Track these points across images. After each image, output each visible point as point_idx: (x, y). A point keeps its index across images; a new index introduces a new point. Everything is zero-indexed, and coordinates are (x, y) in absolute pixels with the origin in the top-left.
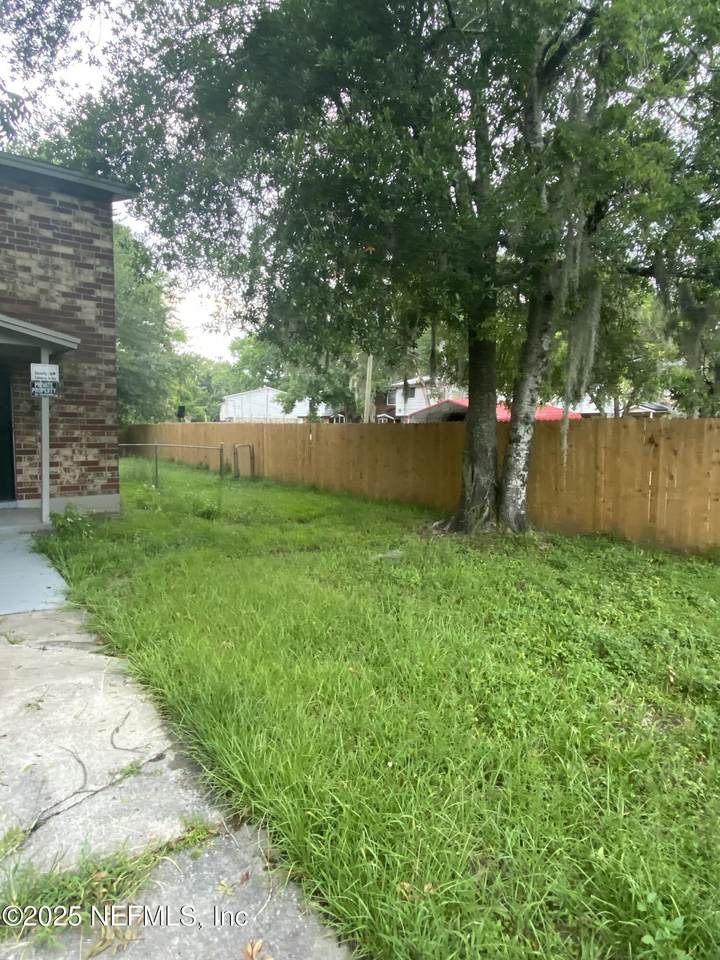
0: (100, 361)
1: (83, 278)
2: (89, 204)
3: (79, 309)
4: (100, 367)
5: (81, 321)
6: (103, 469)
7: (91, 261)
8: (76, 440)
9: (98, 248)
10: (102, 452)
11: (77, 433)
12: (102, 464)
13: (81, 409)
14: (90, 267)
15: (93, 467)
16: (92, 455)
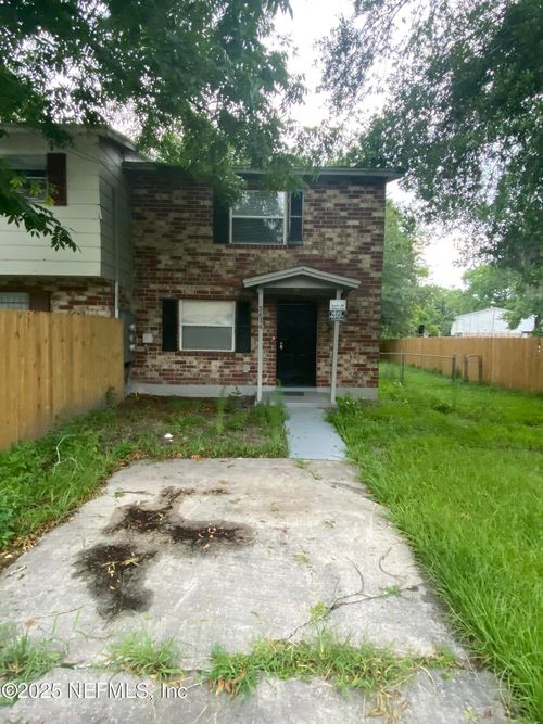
0: (371, 296)
1: (364, 240)
2: (371, 189)
3: (360, 261)
4: (371, 299)
5: (361, 269)
6: (369, 370)
7: (369, 228)
8: (353, 349)
9: (375, 218)
10: (369, 358)
11: (353, 345)
12: (368, 366)
13: (358, 328)
14: (369, 231)
15: (362, 368)
16: (362, 360)
